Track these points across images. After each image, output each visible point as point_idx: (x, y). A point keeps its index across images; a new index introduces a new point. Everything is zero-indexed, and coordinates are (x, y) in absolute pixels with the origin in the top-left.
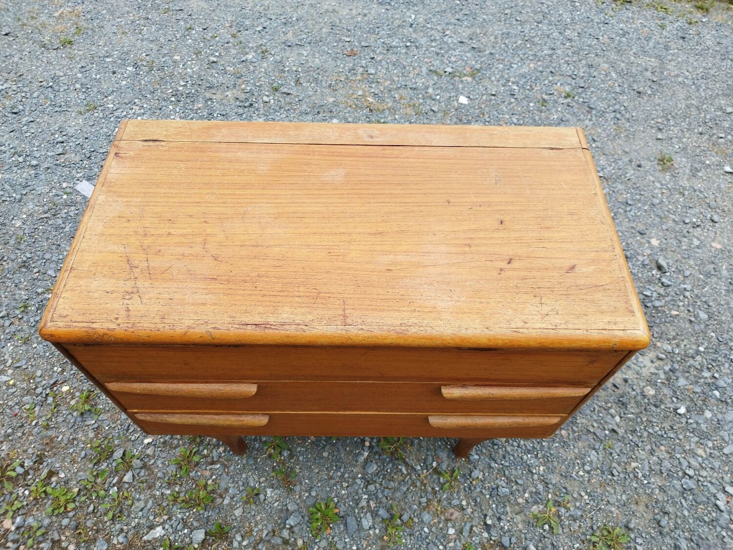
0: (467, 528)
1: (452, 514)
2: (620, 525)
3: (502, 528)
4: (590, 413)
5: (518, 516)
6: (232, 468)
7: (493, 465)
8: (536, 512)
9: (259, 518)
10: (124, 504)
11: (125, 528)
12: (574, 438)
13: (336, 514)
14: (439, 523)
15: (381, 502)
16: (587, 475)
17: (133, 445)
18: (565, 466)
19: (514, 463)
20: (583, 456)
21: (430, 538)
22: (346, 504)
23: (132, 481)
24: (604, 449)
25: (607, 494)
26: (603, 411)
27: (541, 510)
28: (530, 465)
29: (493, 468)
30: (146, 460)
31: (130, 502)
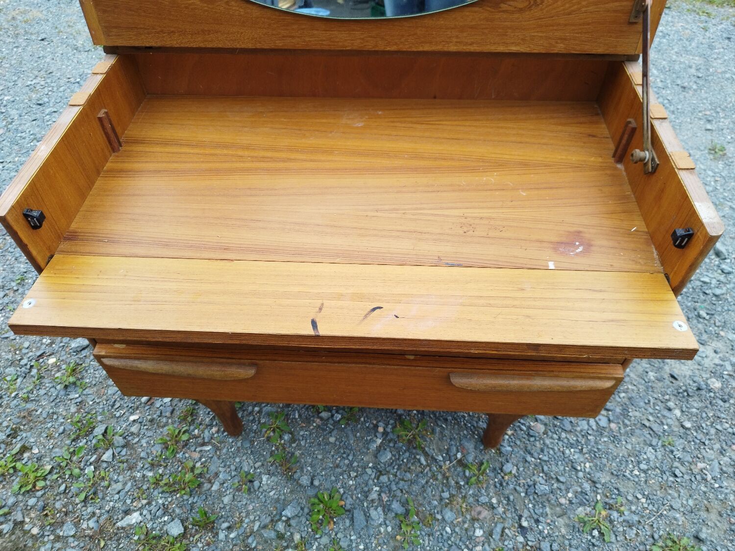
0: (498, 529)
1: (479, 513)
2: (687, 534)
3: (541, 532)
4: (644, 405)
5: (560, 519)
6: (225, 451)
7: (529, 458)
8: (582, 515)
9: (251, 507)
10: (100, 484)
11: (98, 511)
12: (626, 432)
13: (342, 506)
14: (464, 522)
15: (395, 496)
16: (643, 475)
17: (117, 422)
18: (616, 463)
19: (555, 458)
20: (637, 453)
21: (453, 539)
22: (354, 497)
23: (111, 460)
24: (663, 446)
25: (669, 497)
26: (660, 403)
27: (588, 512)
28: (574, 461)
29: (529, 463)
30: (130, 438)
31: (106, 483)
